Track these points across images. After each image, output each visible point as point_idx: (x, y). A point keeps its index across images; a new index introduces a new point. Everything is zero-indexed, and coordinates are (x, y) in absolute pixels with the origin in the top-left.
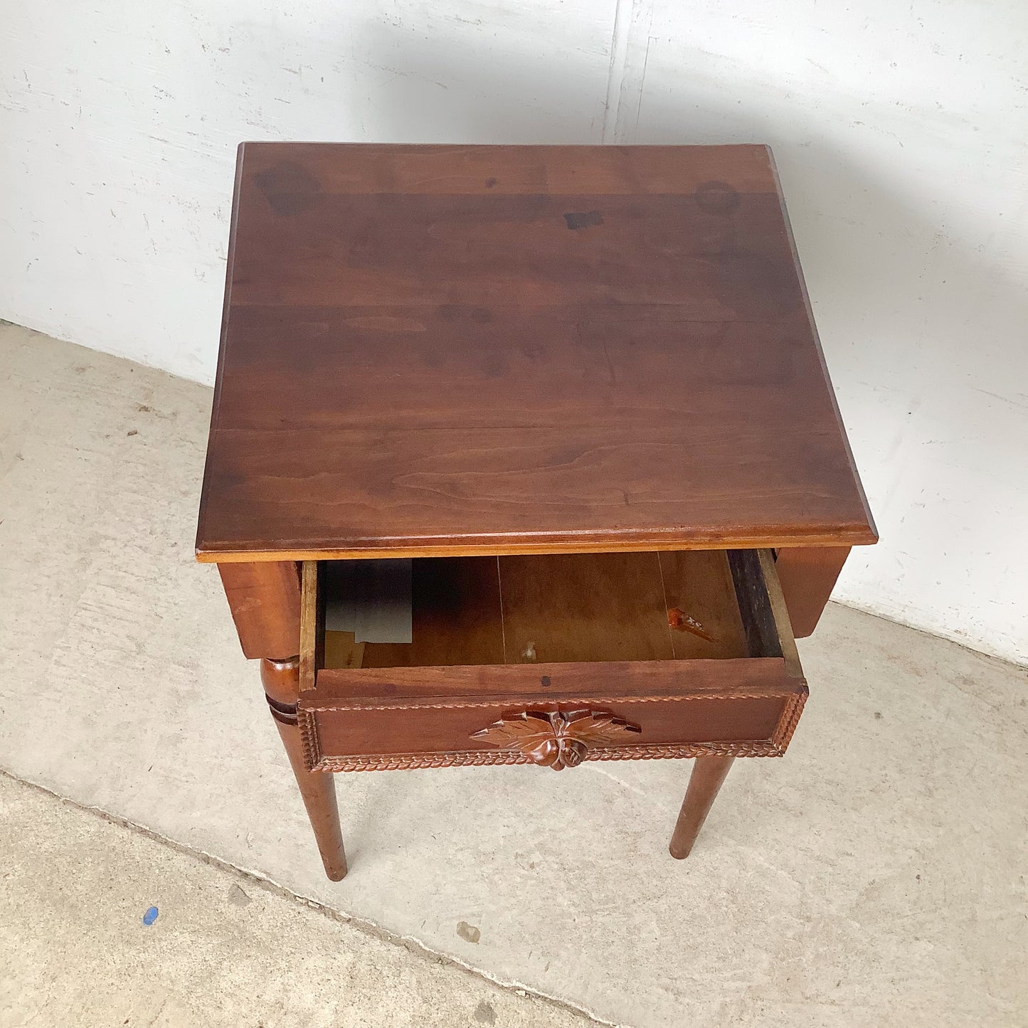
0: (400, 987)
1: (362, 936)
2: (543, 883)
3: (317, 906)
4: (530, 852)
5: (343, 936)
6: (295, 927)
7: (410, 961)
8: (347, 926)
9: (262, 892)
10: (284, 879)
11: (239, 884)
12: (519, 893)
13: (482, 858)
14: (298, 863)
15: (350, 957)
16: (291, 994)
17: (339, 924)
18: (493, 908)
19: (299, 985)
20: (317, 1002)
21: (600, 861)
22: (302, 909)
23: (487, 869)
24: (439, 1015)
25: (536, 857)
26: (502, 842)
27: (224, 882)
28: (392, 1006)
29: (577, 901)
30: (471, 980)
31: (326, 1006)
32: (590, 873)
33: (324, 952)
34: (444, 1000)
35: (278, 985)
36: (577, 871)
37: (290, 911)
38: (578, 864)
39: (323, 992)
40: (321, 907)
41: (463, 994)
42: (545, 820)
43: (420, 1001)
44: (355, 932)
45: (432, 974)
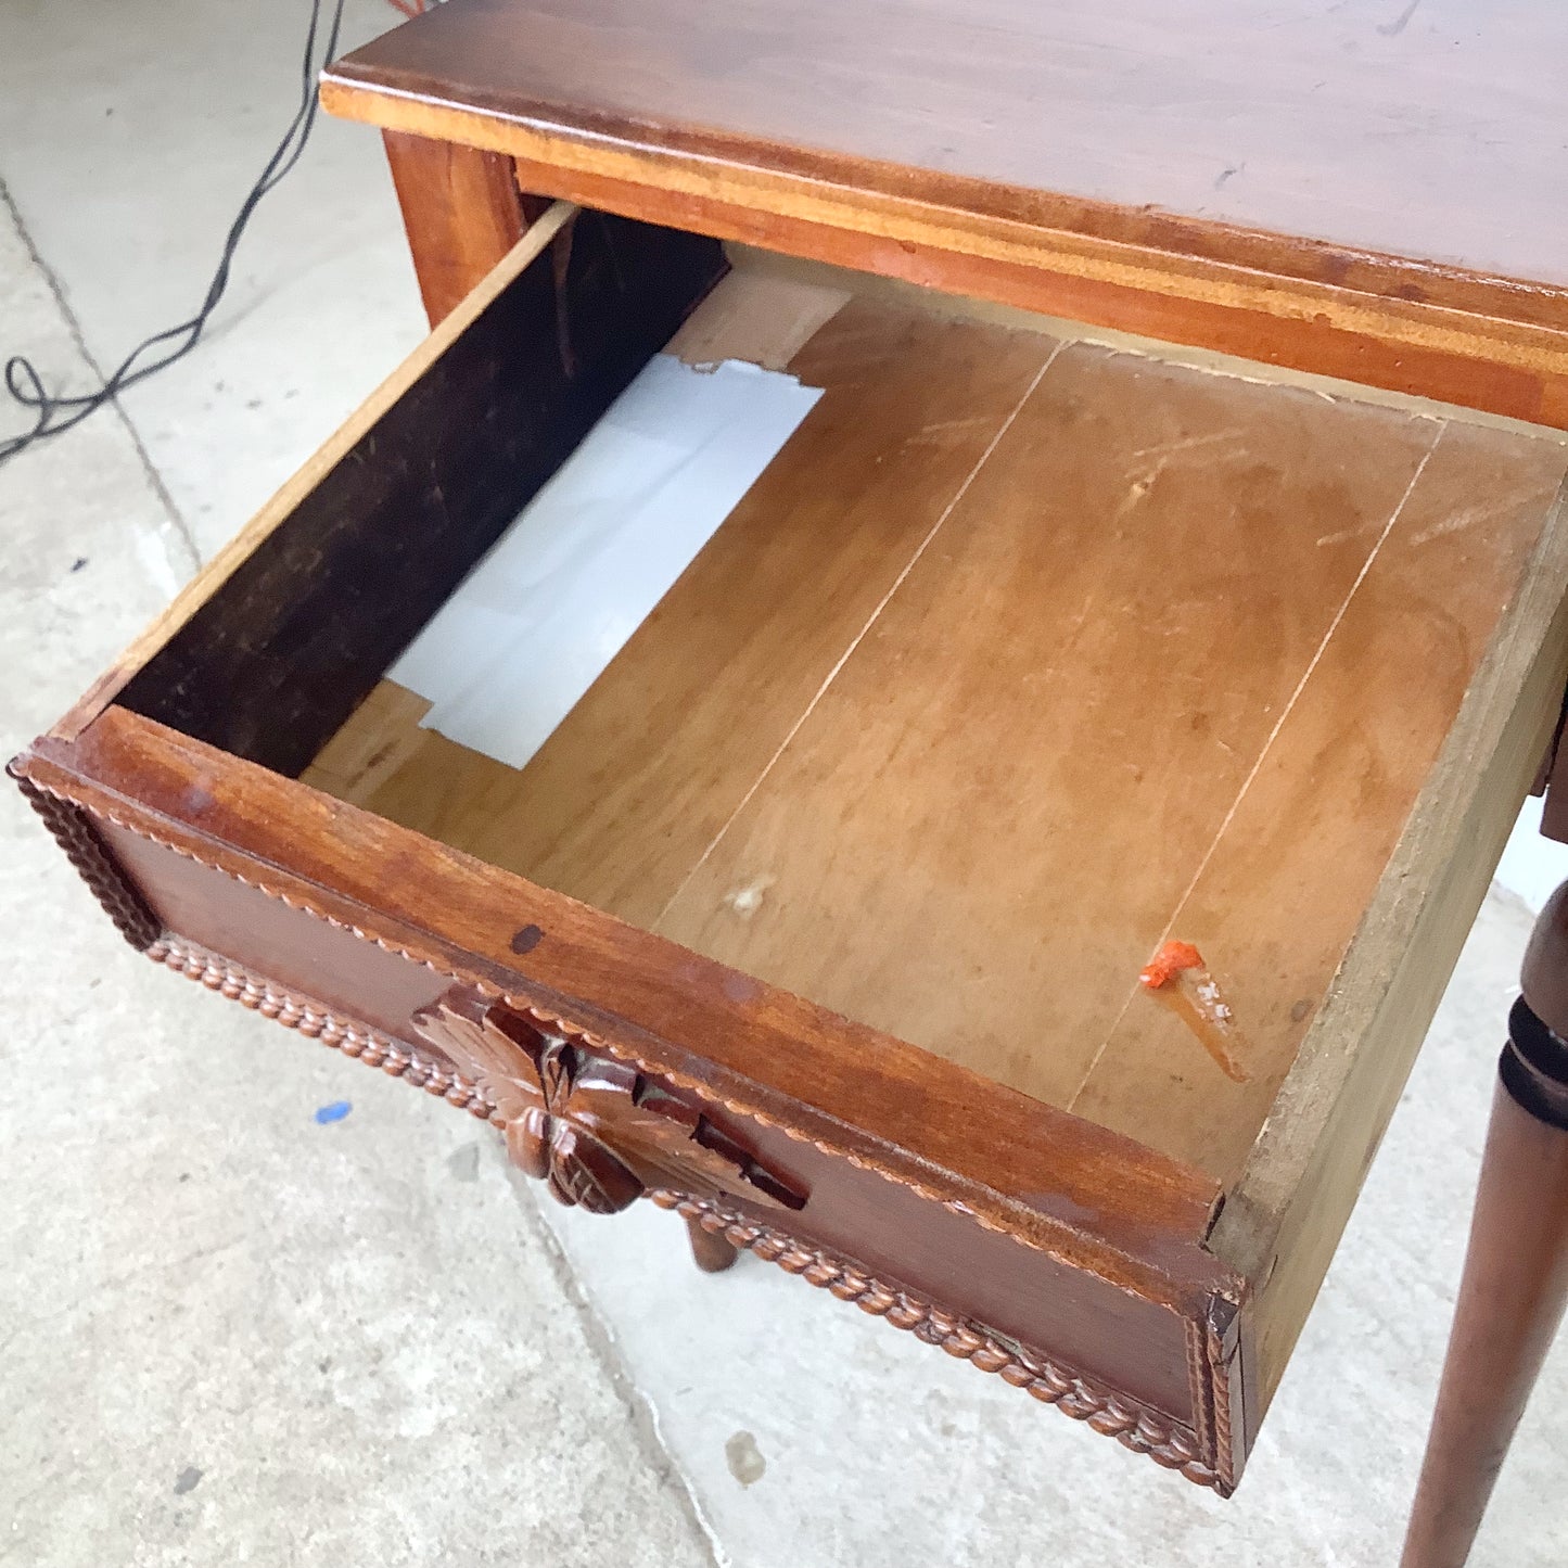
0: (566, 1464)
1: (580, 1340)
2: (944, 1471)
3: (557, 1253)
4: (961, 1404)
5: (553, 1322)
6: (500, 1258)
7: (617, 1435)
8: (572, 1312)
12: (886, 1457)
13: (872, 1356)
15: (534, 1360)
16: (405, 1351)
17: (564, 1299)
18: (821, 1448)
19: (428, 1348)
20: (429, 1390)
21: (1085, 1512)
22: (533, 1241)
23: (863, 1380)
24: (586, 1555)
25: (967, 1422)
28: (529, 1481)
29: (981, 1547)
30: (685, 1540)
31: (436, 1406)
32: (1047, 1516)
33: (504, 1325)
34: (615, 1536)
35: (400, 1324)
36: (1024, 1498)
37: (514, 1232)
38: (1037, 1486)
39: (452, 1383)
40: (561, 1257)
41: (653, 1552)
43: (576, 1508)
44: (575, 1329)
45: (633, 1481)
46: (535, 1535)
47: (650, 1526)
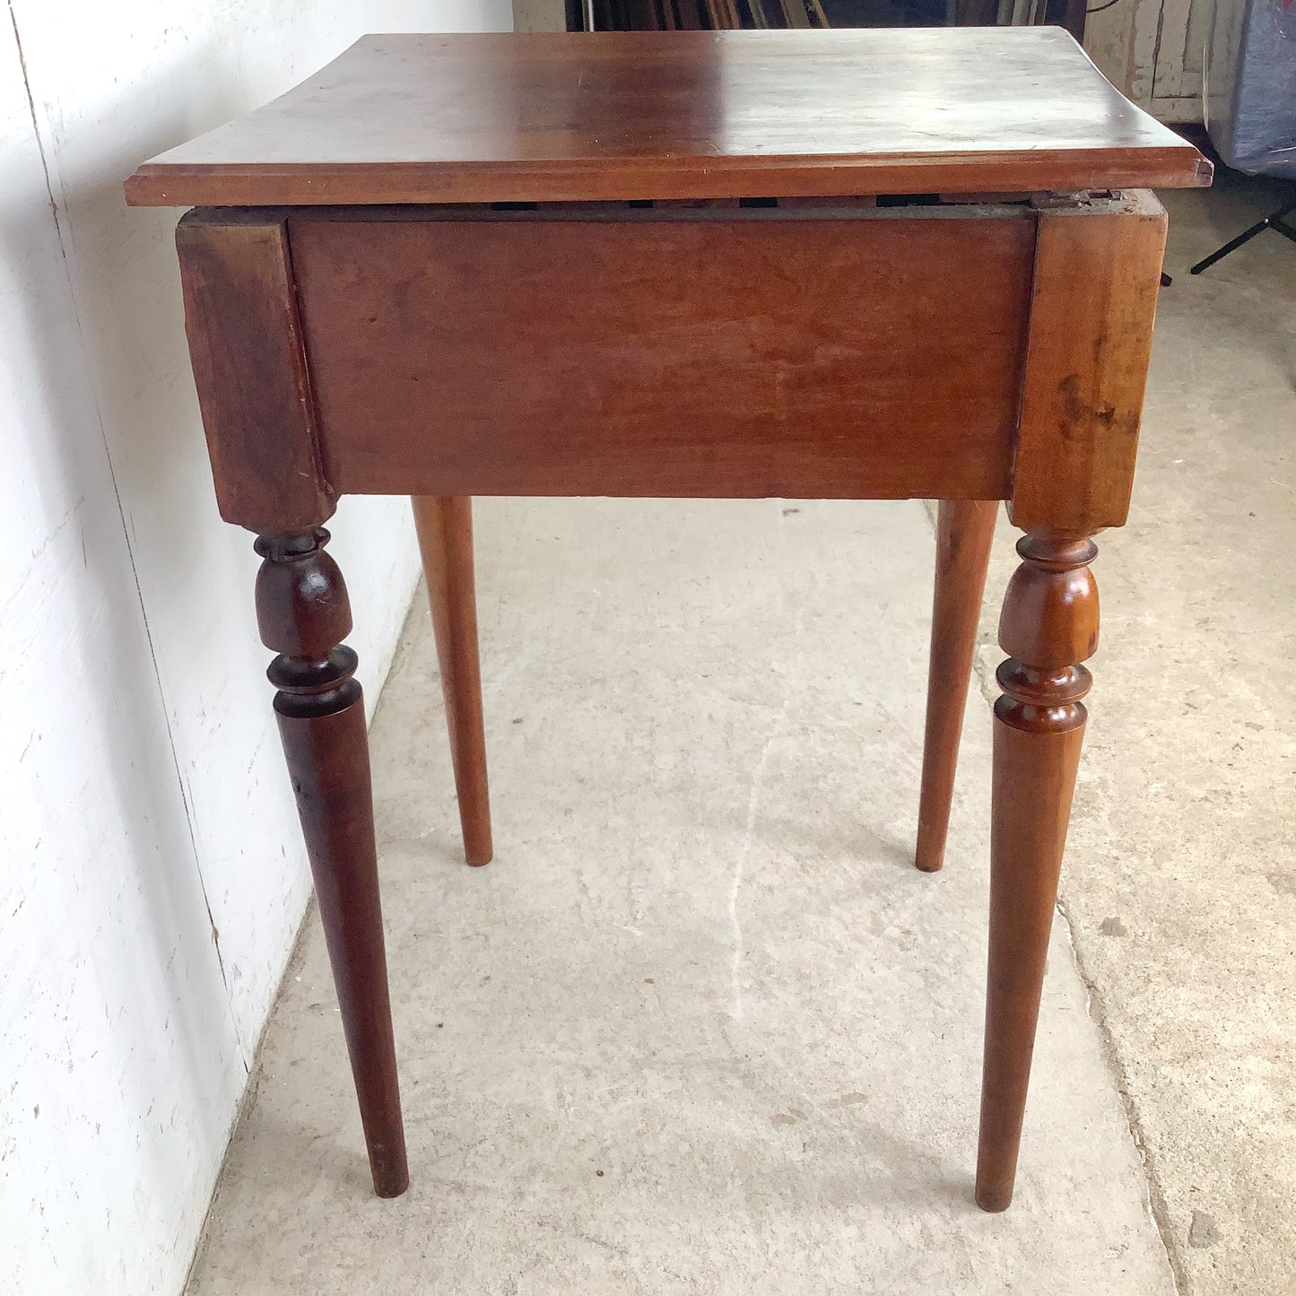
0: (1156, 1010)
1: (1130, 1071)
3: (1135, 1131)
4: (892, 940)
5: (1148, 1089)
6: (1182, 1144)
8: (1130, 1090)
9: (1171, 1205)
10: (1135, 1181)
11: (1185, 1239)
14: (1099, 1173)
15: (1166, 1070)
16: (1266, 1109)
17: (1136, 1100)
22: (1153, 1147)
24: (1152, 964)
26: (898, 968)
27: (1198, 1261)
31: (1244, 1068)
34: (1131, 966)
35: (1268, 1127)
36: (883, 894)
37: (1168, 1160)
39: (1231, 1077)
40: (1132, 1128)
42: (837, 937)
43: (1151, 986)
44: (1131, 1078)
45: (1112, 987)
46: (1184, 984)
47: (1106, 964)
